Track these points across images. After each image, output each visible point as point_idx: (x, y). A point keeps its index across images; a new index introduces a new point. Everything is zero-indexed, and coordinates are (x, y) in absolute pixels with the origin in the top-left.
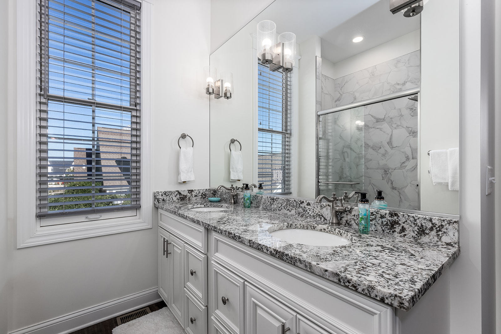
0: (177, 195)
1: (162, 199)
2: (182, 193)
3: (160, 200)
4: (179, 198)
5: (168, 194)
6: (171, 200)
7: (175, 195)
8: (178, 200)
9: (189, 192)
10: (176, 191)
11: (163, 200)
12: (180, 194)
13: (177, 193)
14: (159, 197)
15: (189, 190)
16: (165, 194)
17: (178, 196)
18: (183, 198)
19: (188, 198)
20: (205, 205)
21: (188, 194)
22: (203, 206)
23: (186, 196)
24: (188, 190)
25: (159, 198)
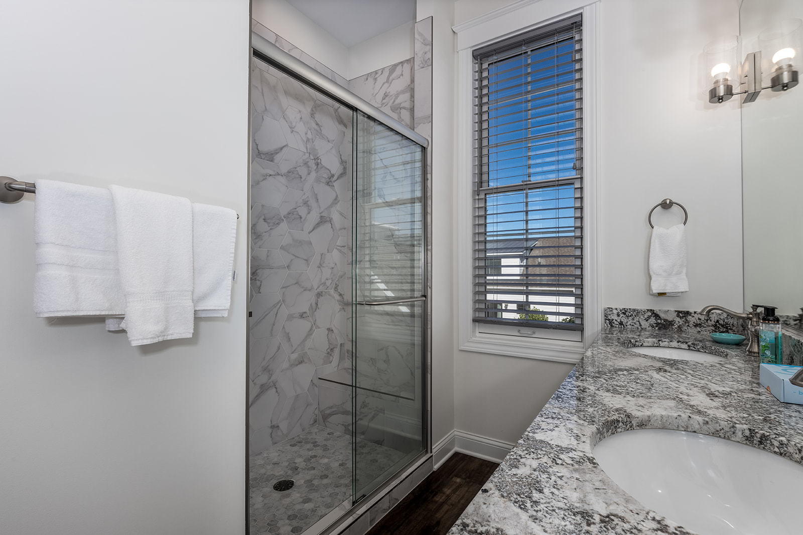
0: (649, 317)
1: (619, 321)
2: (662, 315)
3: (614, 323)
4: (655, 325)
5: (630, 314)
6: (637, 325)
7: (646, 316)
8: (653, 327)
9: (678, 316)
10: (648, 310)
11: (621, 323)
12: (657, 316)
13: (650, 314)
14: (613, 318)
15: (679, 312)
16: (624, 314)
17: (653, 320)
18: (663, 324)
19: (676, 326)
20: (689, 346)
21: (678, 319)
22: (685, 346)
23: (671, 323)
24: (676, 311)
25: (613, 320)
